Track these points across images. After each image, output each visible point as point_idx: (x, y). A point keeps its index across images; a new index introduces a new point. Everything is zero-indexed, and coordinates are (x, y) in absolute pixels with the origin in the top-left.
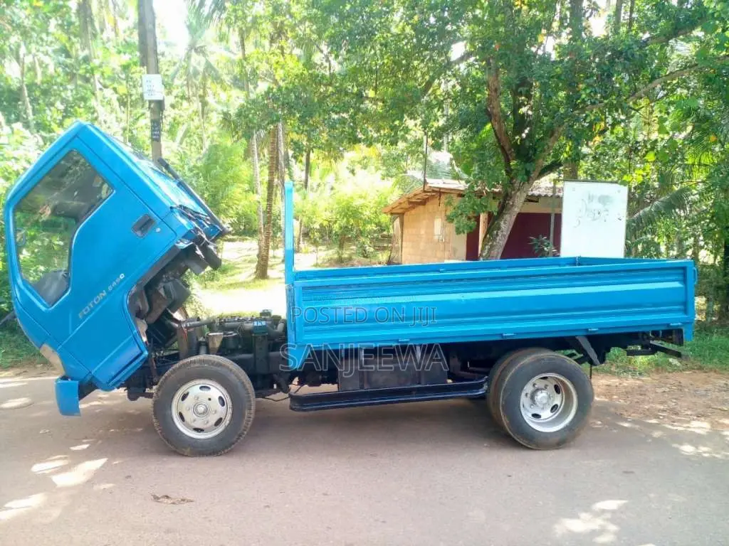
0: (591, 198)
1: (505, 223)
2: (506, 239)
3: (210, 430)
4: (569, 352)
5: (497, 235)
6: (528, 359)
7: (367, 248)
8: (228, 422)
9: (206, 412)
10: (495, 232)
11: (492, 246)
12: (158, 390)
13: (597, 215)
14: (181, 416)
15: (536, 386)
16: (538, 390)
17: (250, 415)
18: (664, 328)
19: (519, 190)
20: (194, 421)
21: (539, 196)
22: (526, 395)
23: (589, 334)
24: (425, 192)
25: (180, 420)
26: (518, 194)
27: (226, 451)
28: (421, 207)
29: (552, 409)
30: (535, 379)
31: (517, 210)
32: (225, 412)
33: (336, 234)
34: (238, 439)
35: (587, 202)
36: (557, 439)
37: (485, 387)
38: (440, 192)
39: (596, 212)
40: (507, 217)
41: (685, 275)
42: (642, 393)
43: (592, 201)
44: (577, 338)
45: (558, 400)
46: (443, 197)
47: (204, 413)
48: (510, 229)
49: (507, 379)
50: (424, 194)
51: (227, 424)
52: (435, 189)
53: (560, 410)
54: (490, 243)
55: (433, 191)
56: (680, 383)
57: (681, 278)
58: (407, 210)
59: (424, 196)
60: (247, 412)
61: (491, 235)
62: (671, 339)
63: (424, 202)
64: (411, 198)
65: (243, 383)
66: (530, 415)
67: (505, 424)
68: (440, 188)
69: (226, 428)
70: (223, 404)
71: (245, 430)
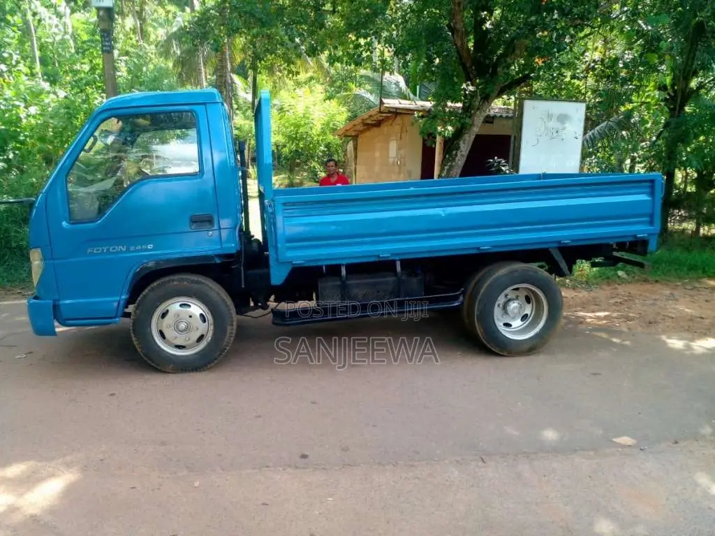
0: (550, 116)
1: (464, 143)
2: (465, 159)
3: (191, 346)
4: (541, 264)
5: (456, 155)
6: (503, 271)
7: (319, 173)
8: (210, 339)
9: (187, 329)
10: (454, 152)
11: (451, 167)
12: (137, 308)
13: (555, 134)
14: (162, 334)
15: (508, 297)
16: (509, 300)
17: (231, 330)
18: (631, 239)
19: (478, 109)
20: (176, 338)
21: (494, 117)
22: (499, 306)
23: (561, 245)
24: (380, 112)
25: (160, 338)
26: (478, 112)
27: (209, 366)
28: (375, 130)
29: (522, 318)
30: (508, 291)
31: (476, 130)
32: (207, 329)
33: (286, 158)
34: (221, 354)
35: (545, 120)
36: (526, 347)
37: (461, 298)
38: (396, 113)
39: (554, 131)
40: (466, 137)
41: (652, 188)
42: (597, 303)
43: (551, 120)
44: (550, 249)
45: (528, 310)
46: (398, 118)
47: (184, 330)
48: (469, 148)
49: (482, 291)
50: (380, 114)
51: (208, 341)
52: (391, 110)
53: (531, 318)
54: (449, 164)
55: (390, 112)
56: (630, 293)
57: (648, 190)
58: (362, 132)
59: (379, 117)
60: (229, 328)
61: (450, 156)
62: (636, 250)
63: (378, 124)
64: (367, 119)
65: (224, 300)
66: (502, 325)
67: (479, 332)
68: (397, 109)
69: (209, 344)
70: (204, 321)
71: (227, 346)
